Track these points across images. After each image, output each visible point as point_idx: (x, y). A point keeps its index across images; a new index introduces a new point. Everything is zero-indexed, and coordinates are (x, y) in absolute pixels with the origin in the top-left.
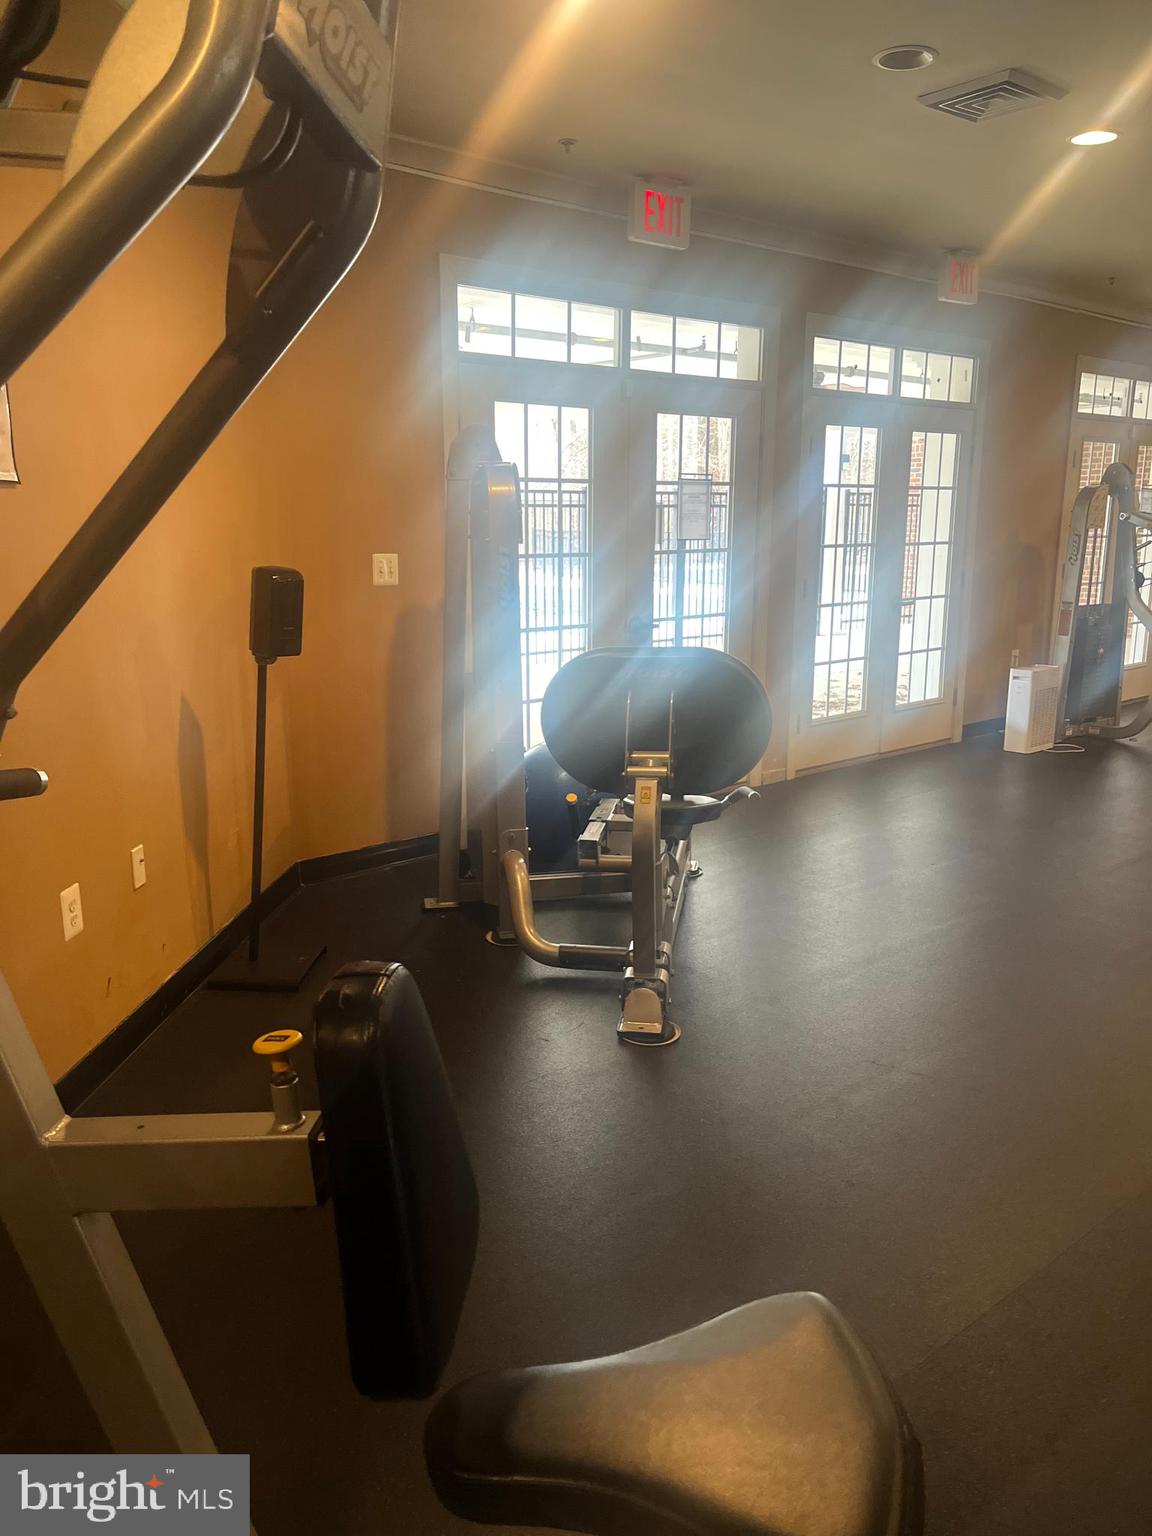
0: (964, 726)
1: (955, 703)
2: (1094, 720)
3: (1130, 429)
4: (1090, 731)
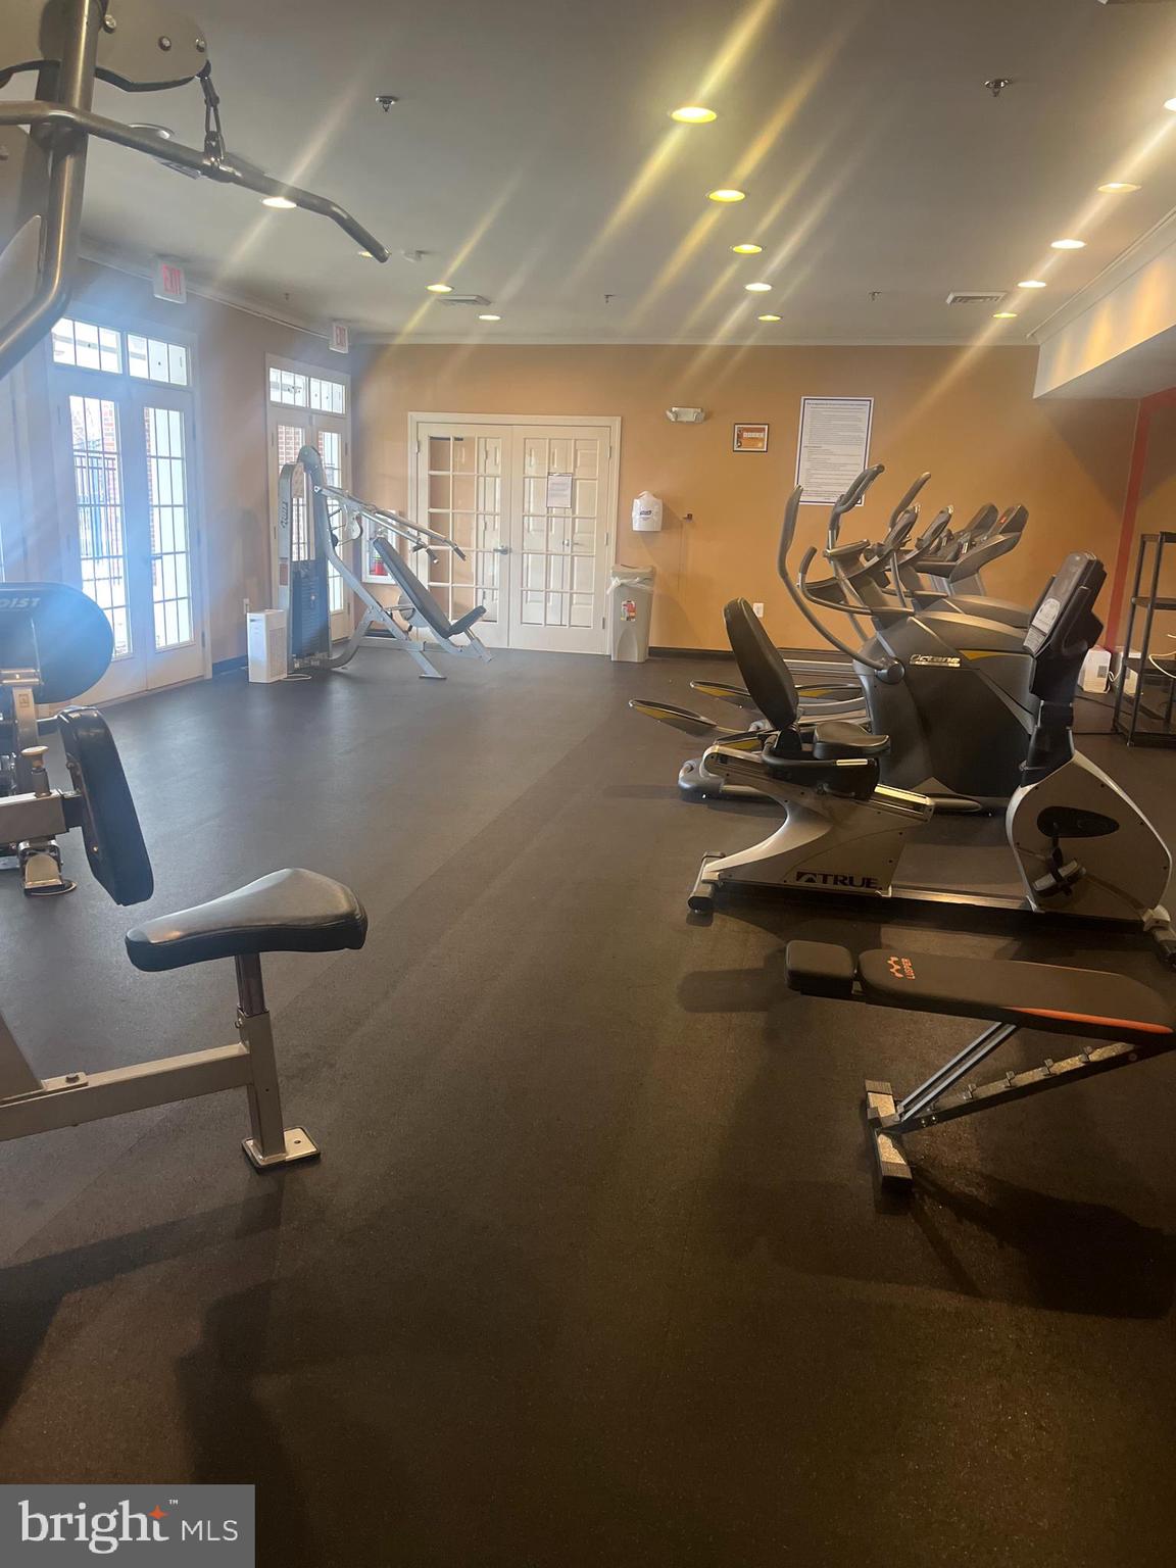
0: (213, 665)
1: (204, 645)
2: (313, 654)
3: (311, 418)
4: (312, 663)
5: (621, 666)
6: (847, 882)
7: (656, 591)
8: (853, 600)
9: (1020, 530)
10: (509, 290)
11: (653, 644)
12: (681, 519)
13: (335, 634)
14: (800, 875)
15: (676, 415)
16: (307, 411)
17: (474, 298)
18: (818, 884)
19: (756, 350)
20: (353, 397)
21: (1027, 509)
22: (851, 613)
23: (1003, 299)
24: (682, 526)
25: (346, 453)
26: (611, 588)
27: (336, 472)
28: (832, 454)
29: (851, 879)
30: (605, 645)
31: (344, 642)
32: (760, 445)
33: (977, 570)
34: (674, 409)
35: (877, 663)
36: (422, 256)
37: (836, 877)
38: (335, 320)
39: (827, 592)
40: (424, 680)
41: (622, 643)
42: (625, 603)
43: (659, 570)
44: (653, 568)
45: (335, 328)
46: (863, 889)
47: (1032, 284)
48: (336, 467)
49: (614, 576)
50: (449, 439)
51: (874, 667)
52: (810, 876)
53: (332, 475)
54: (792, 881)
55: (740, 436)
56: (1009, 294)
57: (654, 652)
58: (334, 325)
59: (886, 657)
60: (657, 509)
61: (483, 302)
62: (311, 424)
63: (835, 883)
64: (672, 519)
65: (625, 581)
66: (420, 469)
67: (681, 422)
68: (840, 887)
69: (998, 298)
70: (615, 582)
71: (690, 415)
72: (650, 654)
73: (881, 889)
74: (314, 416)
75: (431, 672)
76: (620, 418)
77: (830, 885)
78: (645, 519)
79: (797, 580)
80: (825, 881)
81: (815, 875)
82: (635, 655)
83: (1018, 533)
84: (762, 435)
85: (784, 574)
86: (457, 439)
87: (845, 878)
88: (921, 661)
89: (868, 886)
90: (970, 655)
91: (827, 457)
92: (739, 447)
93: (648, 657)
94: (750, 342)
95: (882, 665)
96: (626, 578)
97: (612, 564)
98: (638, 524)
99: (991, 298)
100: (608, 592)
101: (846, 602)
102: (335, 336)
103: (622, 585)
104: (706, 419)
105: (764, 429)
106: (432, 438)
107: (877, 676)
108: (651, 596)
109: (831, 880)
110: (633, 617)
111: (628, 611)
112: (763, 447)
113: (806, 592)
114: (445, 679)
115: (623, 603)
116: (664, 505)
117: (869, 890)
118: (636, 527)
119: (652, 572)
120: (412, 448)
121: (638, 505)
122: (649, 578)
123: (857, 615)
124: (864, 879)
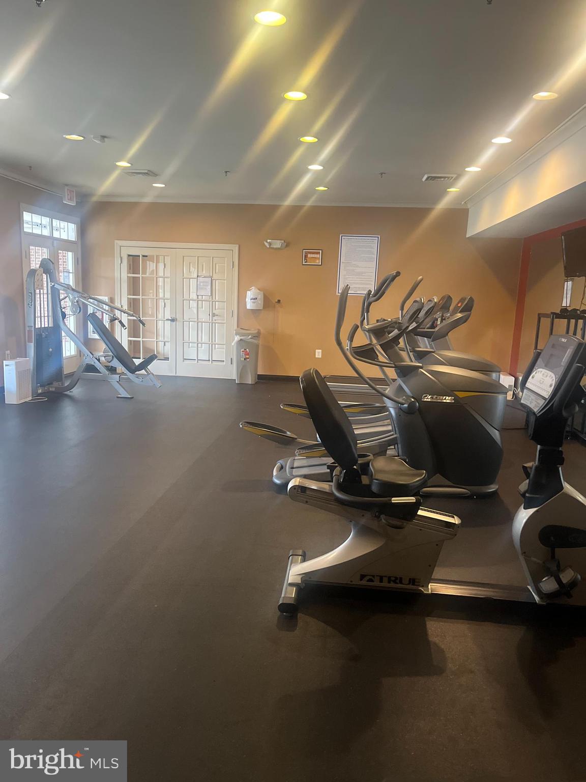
2: (52, 384)
3: (53, 242)
4: (51, 389)
5: (241, 385)
6: (398, 581)
7: (260, 342)
8: (382, 357)
9: (470, 311)
10: (170, 170)
11: (260, 372)
12: (274, 302)
13: (66, 371)
14: (362, 577)
15: (270, 244)
16: (51, 238)
17: (146, 171)
18: (376, 583)
19: (314, 208)
20: (82, 231)
21: (474, 298)
22: (381, 366)
23: (455, 179)
24: (274, 307)
25: (78, 264)
26: (234, 342)
27: (71, 275)
28: (357, 266)
29: (401, 579)
30: (232, 373)
31: (71, 375)
32: (317, 261)
33: (447, 334)
34: (268, 241)
35: (400, 400)
36: (106, 139)
37: (389, 578)
38: (67, 185)
39: (366, 353)
40: (119, 399)
41: (242, 373)
42: (243, 350)
43: (262, 331)
44: (259, 330)
45: (66, 190)
46: (411, 587)
47: (473, 169)
48: (71, 271)
49: (236, 335)
50: (139, 256)
51: (399, 403)
52: (371, 577)
53: (69, 276)
54: (356, 581)
55: (306, 256)
56: (459, 177)
57: (260, 377)
58: (66, 188)
59: (406, 396)
60: (260, 296)
61: (151, 174)
62: (53, 246)
63: (389, 582)
64: (269, 303)
65: (242, 338)
66: (122, 273)
67: (273, 248)
68: (392, 585)
69: (452, 177)
70: (237, 338)
71: (277, 244)
72: (258, 379)
73: (423, 586)
74: (55, 242)
75: (124, 394)
76: (238, 245)
77: (385, 584)
78: (254, 302)
79: (346, 345)
80: (381, 581)
81: (373, 576)
82: (250, 380)
83: (469, 313)
84: (318, 256)
85: (339, 343)
86: (143, 256)
87: (396, 578)
88: (428, 398)
89: (413, 584)
90: (461, 395)
91: (354, 268)
92: (306, 262)
93: (257, 380)
94: (310, 203)
95: (404, 401)
96: (243, 336)
97: (235, 327)
98: (250, 305)
99: (448, 178)
100: (233, 344)
101: (378, 359)
102: (66, 195)
103: (241, 340)
104: (287, 246)
105: (319, 253)
106: (129, 255)
107: (401, 409)
108: (258, 346)
109: (385, 579)
110: (248, 358)
111: (245, 355)
112: (319, 263)
113: (353, 354)
114: (133, 398)
115: (242, 350)
116: (264, 294)
117: (414, 587)
118: (249, 307)
119: (258, 332)
120: (117, 261)
121: (250, 294)
122: (257, 336)
123: (384, 368)
124: (410, 579)
